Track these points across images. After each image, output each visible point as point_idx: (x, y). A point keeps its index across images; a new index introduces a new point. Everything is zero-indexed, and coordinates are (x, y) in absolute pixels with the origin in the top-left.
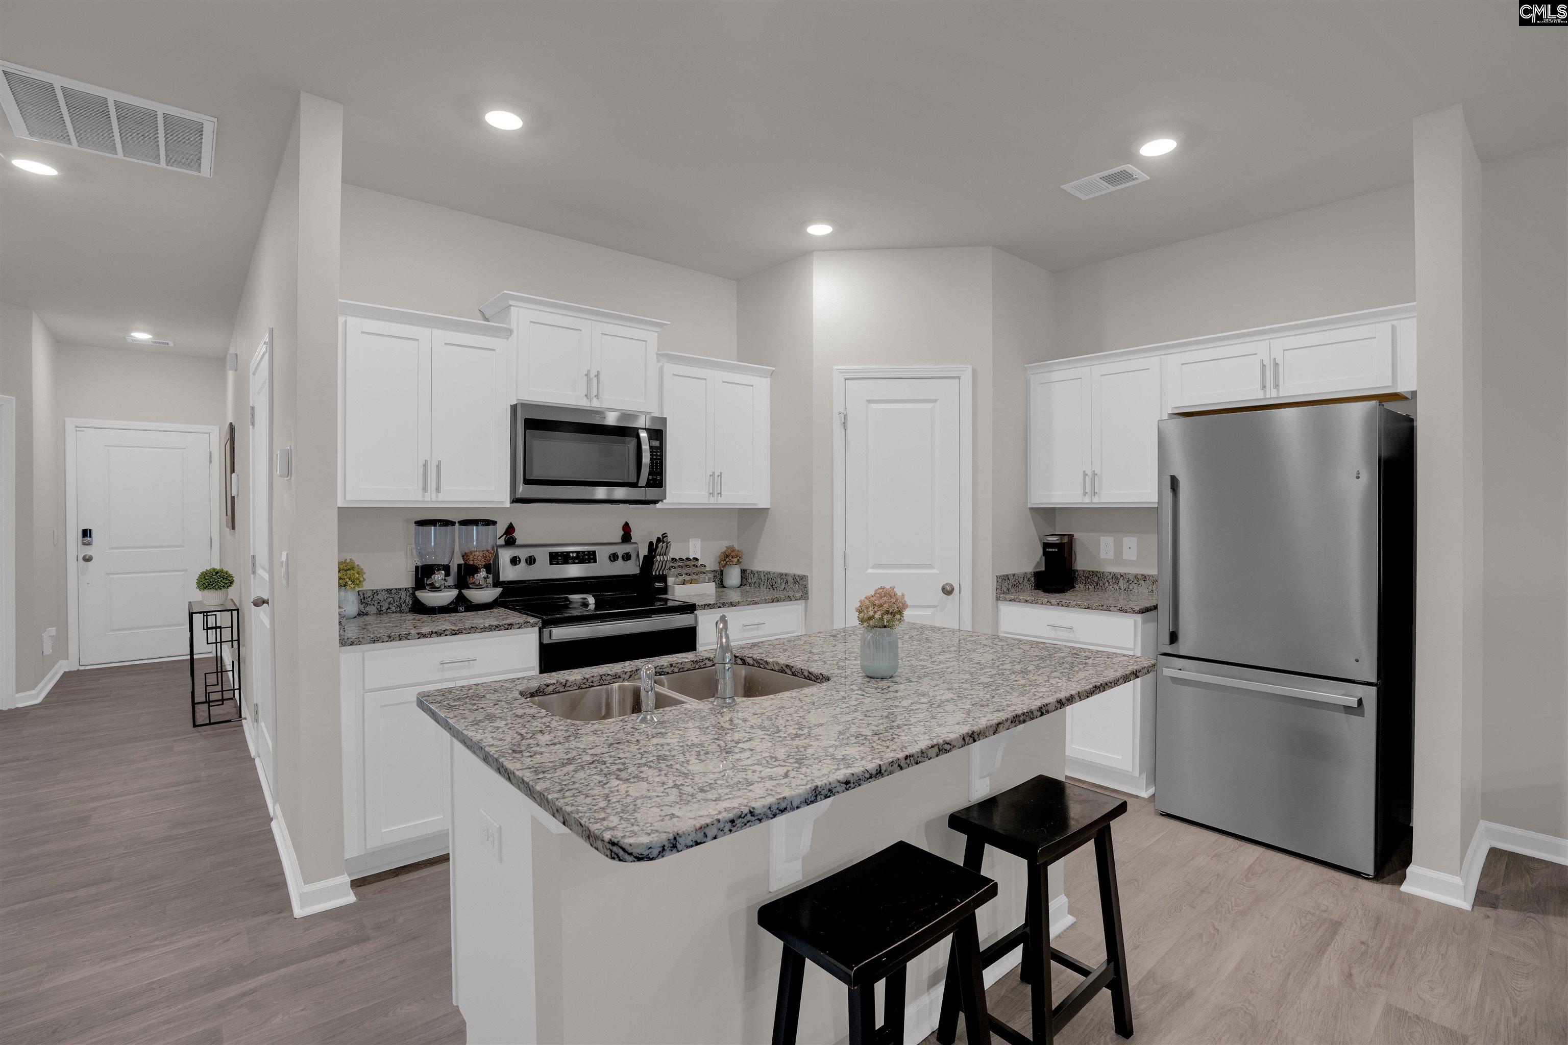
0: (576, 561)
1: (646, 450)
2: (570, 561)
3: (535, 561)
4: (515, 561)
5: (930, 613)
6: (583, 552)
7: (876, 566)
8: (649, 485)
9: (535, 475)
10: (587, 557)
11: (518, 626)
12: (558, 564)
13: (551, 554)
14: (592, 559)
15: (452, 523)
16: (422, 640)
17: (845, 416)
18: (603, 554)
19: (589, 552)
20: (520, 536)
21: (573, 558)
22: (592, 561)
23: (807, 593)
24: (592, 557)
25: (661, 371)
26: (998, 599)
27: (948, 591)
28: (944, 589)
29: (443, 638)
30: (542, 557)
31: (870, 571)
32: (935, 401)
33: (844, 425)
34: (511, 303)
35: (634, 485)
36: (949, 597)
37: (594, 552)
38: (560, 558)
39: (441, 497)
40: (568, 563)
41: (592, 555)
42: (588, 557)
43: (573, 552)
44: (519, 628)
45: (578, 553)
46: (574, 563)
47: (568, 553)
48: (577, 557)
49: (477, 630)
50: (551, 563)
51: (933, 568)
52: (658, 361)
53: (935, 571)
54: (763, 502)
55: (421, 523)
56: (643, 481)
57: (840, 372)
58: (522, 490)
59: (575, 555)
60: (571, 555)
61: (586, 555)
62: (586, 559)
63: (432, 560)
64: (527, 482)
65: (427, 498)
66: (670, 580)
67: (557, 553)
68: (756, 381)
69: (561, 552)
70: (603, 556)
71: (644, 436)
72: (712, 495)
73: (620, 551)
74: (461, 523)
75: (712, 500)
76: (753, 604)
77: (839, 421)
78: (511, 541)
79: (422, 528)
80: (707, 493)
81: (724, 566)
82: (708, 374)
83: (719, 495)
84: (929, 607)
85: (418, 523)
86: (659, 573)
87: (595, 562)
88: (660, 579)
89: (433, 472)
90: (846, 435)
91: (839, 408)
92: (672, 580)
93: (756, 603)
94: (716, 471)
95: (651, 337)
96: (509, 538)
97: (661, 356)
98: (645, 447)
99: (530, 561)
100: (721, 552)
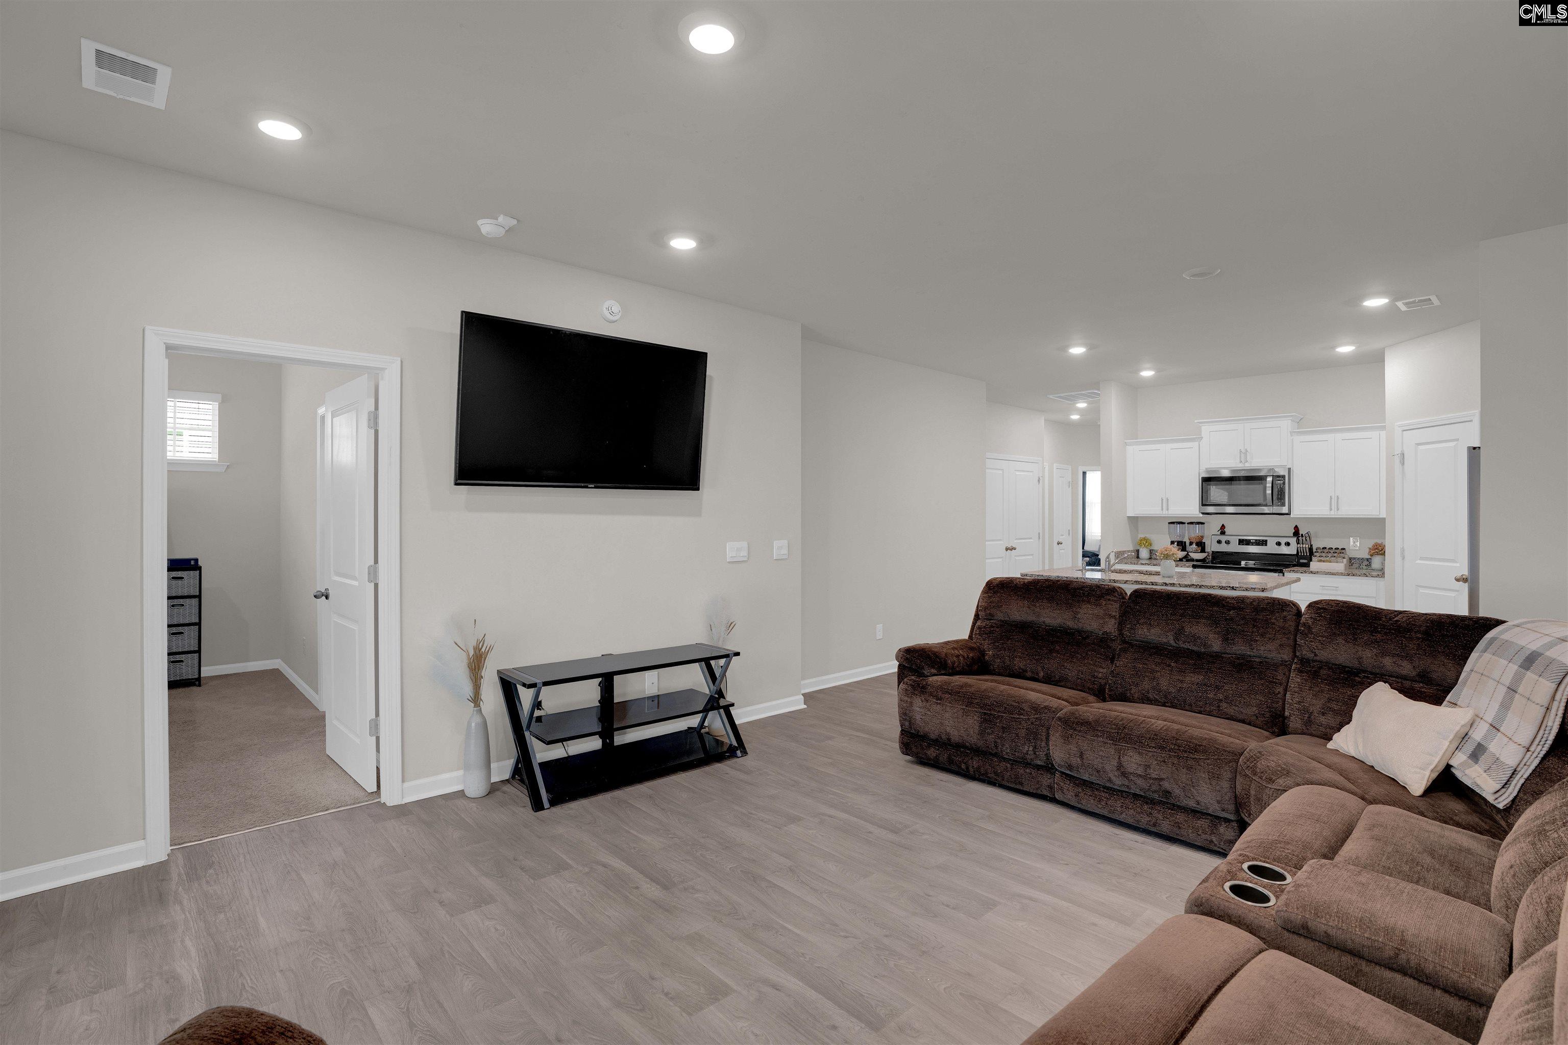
1: (1269, 487)
4: (1219, 542)
5: (1454, 595)
6: (1259, 540)
7: (1421, 559)
8: (1275, 505)
9: (1209, 502)
12: (1243, 545)
13: (1239, 540)
15: (1183, 523)
17: (1403, 456)
19: (1263, 540)
20: (1229, 531)
21: (1253, 543)
22: (1264, 545)
25: (1292, 442)
27: (1464, 579)
30: (1234, 541)
31: (1418, 562)
32: (1457, 440)
33: (1403, 464)
34: (1202, 424)
35: (1266, 505)
36: (1465, 584)
37: (1266, 541)
38: (1245, 542)
39: (1169, 512)
40: (1249, 545)
42: (1264, 543)
43: (1253, 540)
45: (1256, 541)
46: (1252, 545)
47: (1251, 540)
48: (1256, 543)
50: (1238, 544)
51: (1456, 562)
52: (1291, 436)
53: (1458, 565)
54: (1381, 513)
56: (1269, 502)
57: (1399, 427)
61: (1261, 542)
62: (1260, 544)
63: (1174, 539)
64: (1202, 505)
67: (1243, 540)
68: (1374, 434)
69: (1246, 540)
70: (1271, 542)
71: (1269, 479)
72: (1331, 510)
73: (1283, 541)
74: (1188, 523)
75: (1332, 512)
76: (1330, 574)
77: (1397, 460)
78: (1223, 533)
79: (1172, 525)
80: (1328, 508)
81: (1372, 556)
82: (1330, 437)
83: (1338, 510)
84: (1453, 590)
85: (1169, 523)
86: (1302, 554)
87: (1266, 545)
88: (1304, 557)
89: (1165, 502)
90: (1403, 469)
91: (1398, 451)
92: (1314, 558)
93: (1333, 574)
94: (1333, 497)
95: (1286, 425)
96: (1223, 531)
97: (1292, 433)
98: (1269, 485)
99: (1228, 542)
100: (1370, 546)
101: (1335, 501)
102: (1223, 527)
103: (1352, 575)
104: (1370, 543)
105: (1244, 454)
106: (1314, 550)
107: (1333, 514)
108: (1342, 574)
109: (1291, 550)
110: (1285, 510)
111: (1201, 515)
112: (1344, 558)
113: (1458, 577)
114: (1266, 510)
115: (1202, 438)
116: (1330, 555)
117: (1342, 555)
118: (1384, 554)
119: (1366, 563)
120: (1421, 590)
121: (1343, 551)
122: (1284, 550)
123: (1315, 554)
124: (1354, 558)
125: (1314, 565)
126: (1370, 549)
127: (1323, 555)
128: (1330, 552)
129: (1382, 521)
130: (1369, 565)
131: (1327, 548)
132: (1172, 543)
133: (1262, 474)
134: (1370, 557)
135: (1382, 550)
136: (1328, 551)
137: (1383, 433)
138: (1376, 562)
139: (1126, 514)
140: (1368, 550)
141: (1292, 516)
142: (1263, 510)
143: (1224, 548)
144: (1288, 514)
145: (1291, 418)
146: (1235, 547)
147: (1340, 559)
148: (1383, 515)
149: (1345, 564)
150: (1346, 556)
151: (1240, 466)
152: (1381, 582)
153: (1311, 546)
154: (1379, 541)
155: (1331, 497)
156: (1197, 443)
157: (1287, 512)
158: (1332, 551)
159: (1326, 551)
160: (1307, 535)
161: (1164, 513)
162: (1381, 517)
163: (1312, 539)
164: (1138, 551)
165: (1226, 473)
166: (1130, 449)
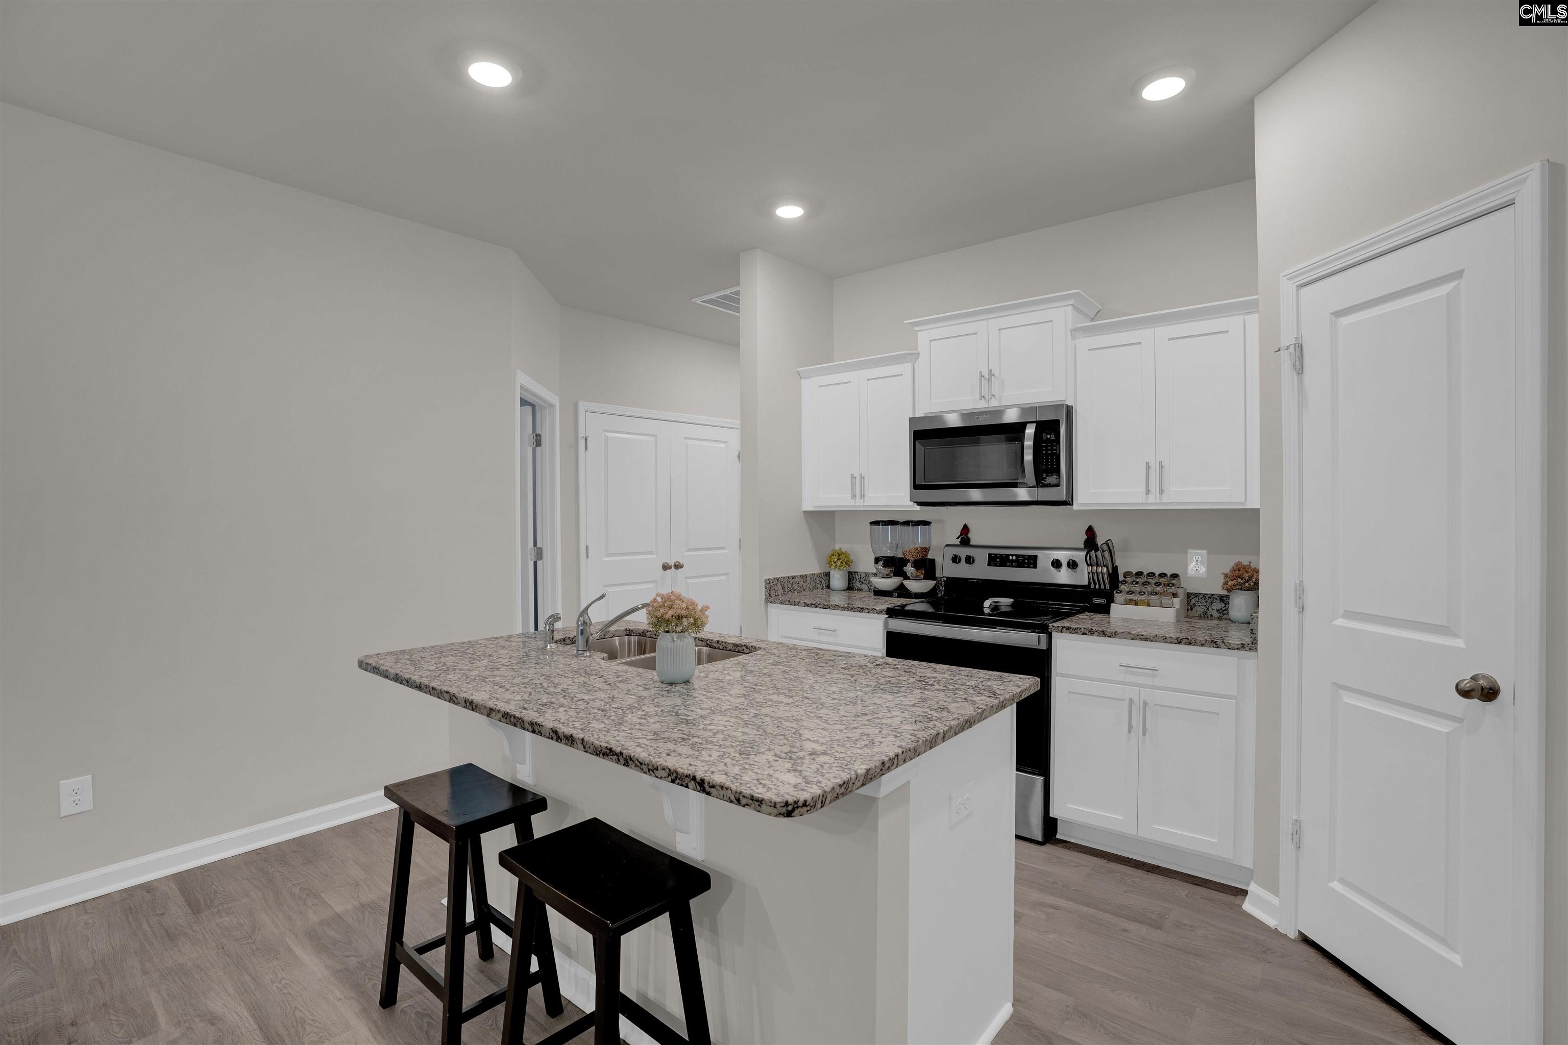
0: (1015, 564)
2: (1009, 564)
3: (973, 561)
4: (957, 559)
5: (1446, 731)
6: (1023, 556)
7: (1348, 615)
9: (933, 481)
10: (1026, 561)
11: (868, 611)
12: (996, 565)
13: (990, 555)
14: (1032, 564)
15: (890, 523)
16: (806, 608)
18: (1045, 559)
19: (1030, 556)
20: (975, 538)
21: (1012, 561)
22: (1032, 566)
24: (1032, 561)
25: (1075, 348)
29: (818, 610)
30: (982, 557)
31: (1340, 622)
32: (1459, 275)
36: (1485, 705)
37: (1036, 557)
38: (998, 560)
40: (1005, 565)
41: (1032, 559)
43: (1012, 555)
44: (868, 612)
45: (1017, 556)
46: (1011, 565)
47: (1008, 555)
48: (1017, 560)
49: (840, 609)
50: (989, 565)
51: (1454, 635)
52: (1073, 338)
53: (1460, 643)
54: (1252, 500)
55: (875, 523)
57: (1289, 279)
59: (1014, 558)
60: (1011, 557)
61: (1026, 559)
62: (1026, 563)
67: (996, 555)
68: (1233, 323)
69: (1001, 555)
70: (1043, 562)
71: (1030, 431)
72: (1148, 492)
73: (1061, 558)
74: (901, 524)
75: (1152, 499)
76: (1141, 639)
77: (1286, 361)
78: (964, 541)
79: (875, 527)
80: (1142, 489)
81: (1229, 590)
82: (1145, 334)
83: (1162, 492)
85: (873, 523)
86: (1097, 587)
87: (1035, 567)
88: (1100, 593)
89: (858, 484)
90: (1301, 383)
91: (1288, 339)
92: (1118, 597)
93: (1146, 640)
94: (1152, 465)
95: (1062, 315)
96: (965, 539)
97: (1075, 332)
98: (1029, 443)
99: (970, 560)
100: (1227, 571)
101: (1155, 474)
102: (965, 529)
103: (1185, 644)
104: (1227, 564)
105: (986, 379)
106: (1121, 578)
107: (1153, 501)
108: (1165, 640)
109: (1081, 577)
110: (1059, 494)
111: (918, 508)
112: (1175, 595)
113: (1466, 685)
115: (919, 353)
116: (1149, 589)
117: (1173, 589)
118: (1255, 587)
119: (1218, 605)
120: (1348, 699)
121: (1175, 581)
122: (1063, 577)
123: (1122, 587)
124: (1197, 595)
125: (1118, 610)
126: (1226, 576)
127: (1137, 588)
128: (1149, 583)
129: (1253, 515)
130: (1224, 613)
131: (1145, 574)
132: (877, 560)
133: (1017, 419)
134: (1225, 593)
135: (1250, 579)
136: (1145, 579)
137: (1253, 320)
138: (1239, 604)
139: (802, 509)
140: (1221, 580)
141: (1075, 507)
142: (1018, 494)
143: (962, 571)
144: (1068, 503)
145: (1072, 302)
146: (981, 571)
147: (1166, 600)
148: (1254, 502)
149: (1177, 610)
150: (1180, 591)
151: (982, 405)
152: (1247, 660)
153: (1115, 569)
154: (1245, 561)
155: (1147, 463)
156: (909, 366)
157: (1064, 498)
158: (1153, 581)
159: (1141, 580)
160: (1105, 547)
161: (858, 504)
162: (1249, 506)
163: (1117, 554)
164: (828, 574)
165: (953, 421)
166: (810, 387)
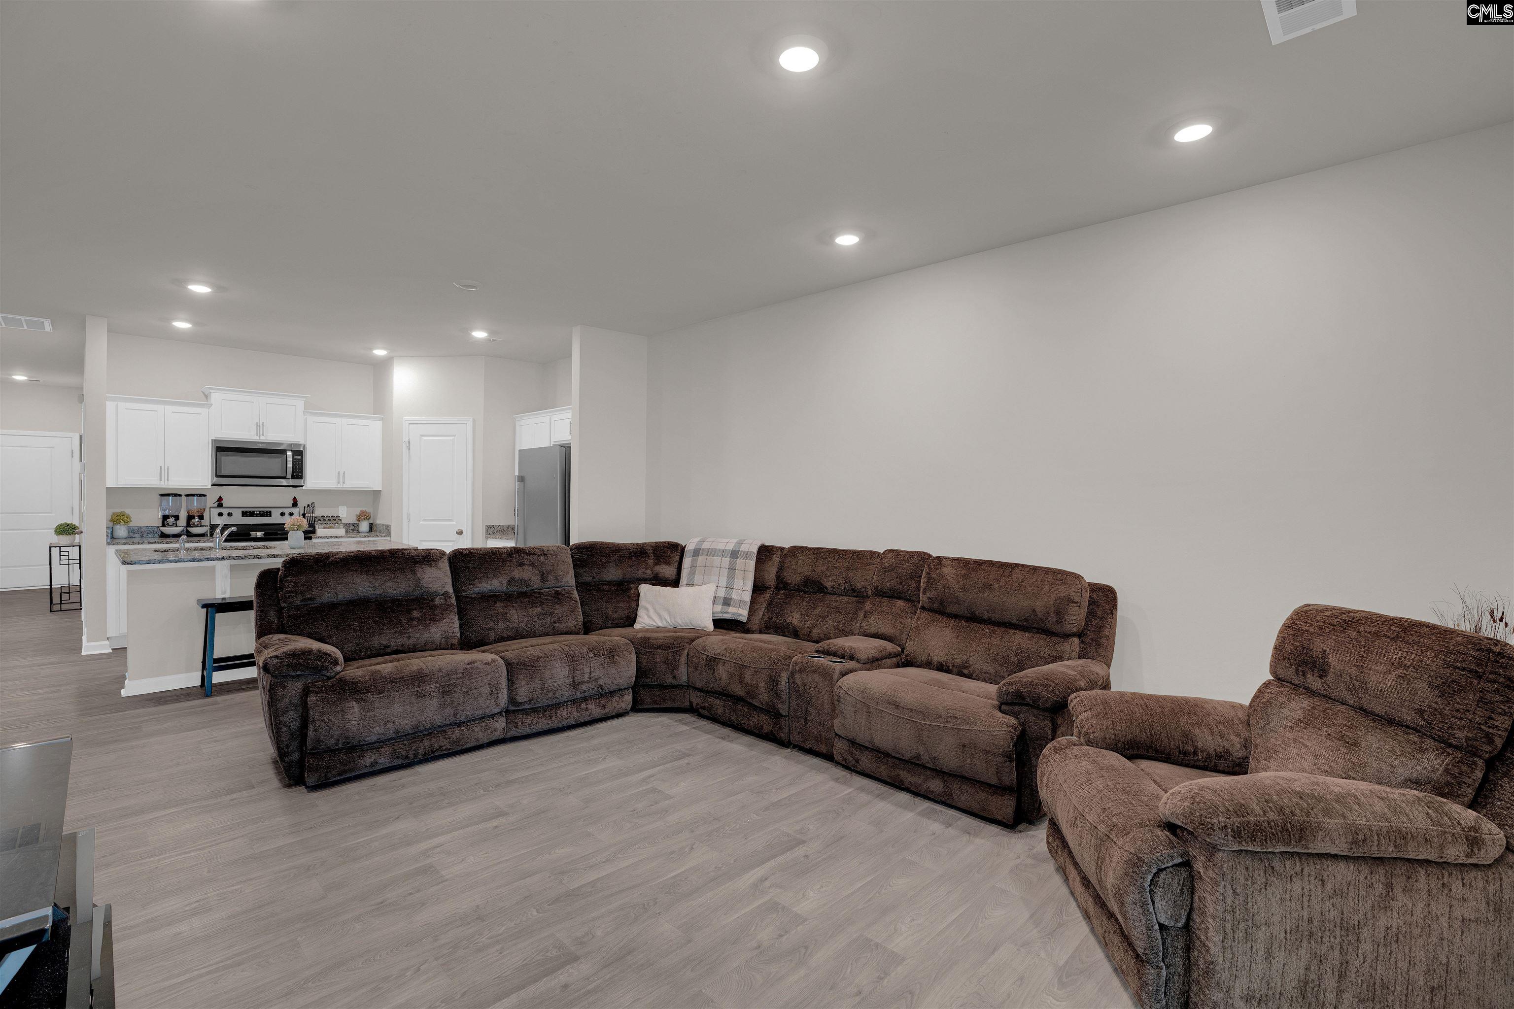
0: (259, 516)
1: (290, 461)
3: (233, 515)
4: (220, 514)
6: (263, 511)
7: (424, 520)
8: (293, 477)
9: (223, 473)
12: (247, 516)
13: (243, 512)
14: (268, 515)
15: (180, 495)
17: (409, 442)
18: (276, 512)
19: (267, 511)
21: (257, 514)
23: (390, 534)
25: (306, 420)
26: (487, 538)
27: (460, 533)
28: (458, 533)
30: (237, 514)
31: (422, 523)
32: (454, 435)
33: (409, 448)
34: (211, 391)
35: (285, 478)
36: (461, 536)
37: (270, 512)
38: (248, 514)
39: (170, 483)
40: (254, 516)
41: (268, 513)
43: (256, 511)
45: (260, 512)
46: (257, 516)
47: (254, 511)
48: (259, 514)
50: (243, 517)
51: (453, 521)
52: (304, 416)
53: (454, 523)
54: (377, 487)
55: (162, 495)
56: (289, 475)
57: (407, 420)
58: (216, 480)
61: (265, 513)
62: (264, 515)
63: (167, 513)
64: (217, 476)
65: (162, 483)
66: (317, 527)
67: (247, 512)
68: (372, 423)
69: (250, 511)
70: (276, 514)
71: (289, 454)
72: (339, 483)
73: (287, 511)
74: (187, 495)
75: (339, 486)
77: (405, 446)
78: (220, 505)
80: (336, 482)
81: (360, 521)
82: (338, 420)
84: (451, 541)
87: (271, 516)
89: (162, 473)
91: (405, 439)
94: (341, 473)
95: (300, 404)
97: (305, 413)
98: (290, 459)
99: (230, 514)
100: (358, 514)
101: (341, 476)
102: (220, 499)
104: (358, 511)
105: (258, 425)
107: (340, 487)
110: (299, 482)
113: (458, 531)
114: (284, 482)
115: (212, 405)
116: (329, 522)
117: (339, 521)
119: (352, 527)
121: (338, 518)
127: (324, 522)
133: (281, 448)
134: (358, 522)
137: (380, 423)
139: (106, 486)
140: (356, 516)
141: (305, 488)
142: (282, 482)
143: (226, 520)
144: (301, 486)
145: (305, 399)
146: (239, 520)
147: (339, 525)
148: (379, 488)
149: (345, 529)
151: (257, 438)
154: (370, 508)
155: (338, 472)
156: (206, 409)
158: (330, 519)
159: (325, 519)
160: (313, 506)
162: (376, 489)
166: (112, 405)
